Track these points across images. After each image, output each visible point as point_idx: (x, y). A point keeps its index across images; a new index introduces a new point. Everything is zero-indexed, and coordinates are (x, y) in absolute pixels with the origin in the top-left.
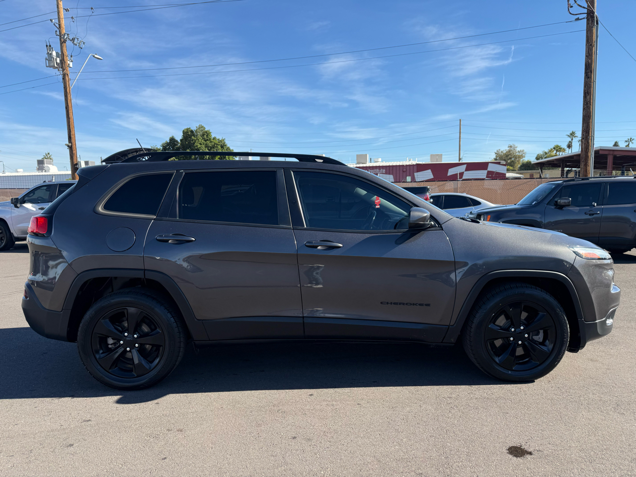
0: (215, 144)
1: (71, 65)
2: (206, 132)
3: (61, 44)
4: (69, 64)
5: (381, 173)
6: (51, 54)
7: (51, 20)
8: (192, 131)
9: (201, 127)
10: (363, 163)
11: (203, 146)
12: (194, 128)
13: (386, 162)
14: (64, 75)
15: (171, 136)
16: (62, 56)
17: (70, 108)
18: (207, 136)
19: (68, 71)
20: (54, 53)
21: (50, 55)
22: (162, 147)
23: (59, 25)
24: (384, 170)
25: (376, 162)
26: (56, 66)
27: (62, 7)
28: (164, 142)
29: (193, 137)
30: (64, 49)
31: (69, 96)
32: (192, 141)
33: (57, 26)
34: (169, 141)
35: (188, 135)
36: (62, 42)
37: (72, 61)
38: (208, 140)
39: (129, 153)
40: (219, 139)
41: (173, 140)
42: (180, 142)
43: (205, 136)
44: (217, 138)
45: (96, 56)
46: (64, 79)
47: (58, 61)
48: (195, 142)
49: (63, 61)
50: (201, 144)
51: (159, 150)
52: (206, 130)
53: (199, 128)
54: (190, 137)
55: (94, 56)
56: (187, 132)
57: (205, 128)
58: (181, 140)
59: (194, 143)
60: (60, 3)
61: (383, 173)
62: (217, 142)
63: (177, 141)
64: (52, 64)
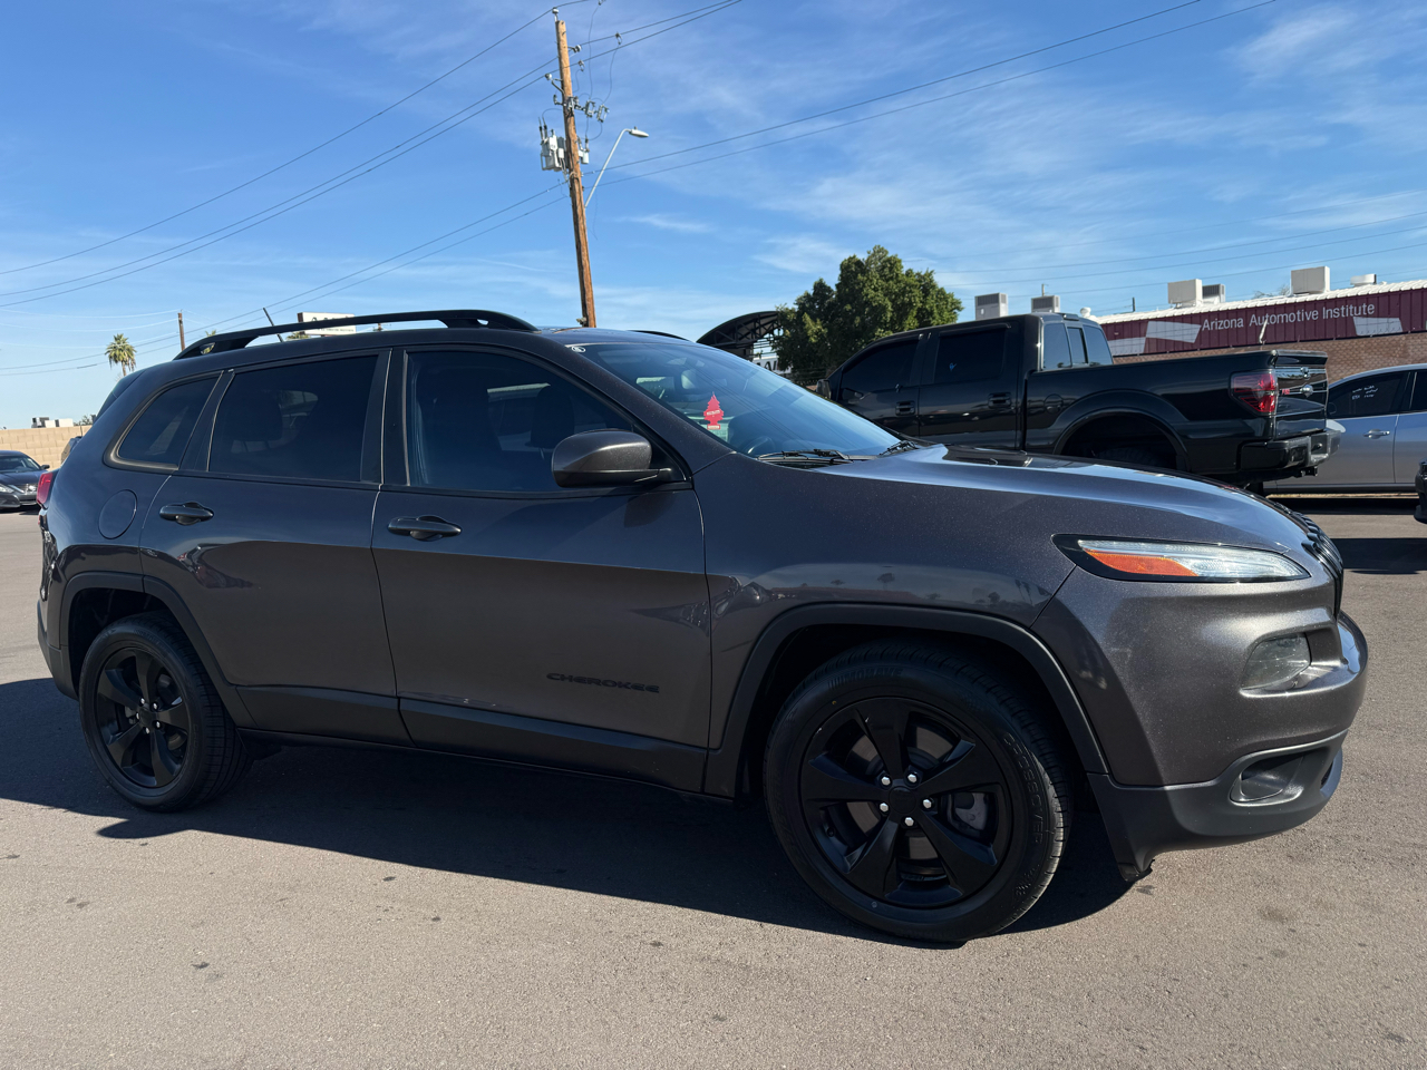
0: (907, 285)
1: (586, 160)
2: (889, 260)
3: (566, 119)
4: (582, 158)
5: (1362, 316)
6: (547, 143)
7: (547, 77)
8: (859, 263)
9: (879, 251)
10: (1311, 293)
11: (880, 293)
12: (862, 256)
13: (1389, 283)
14: (572, 180)
15: (817, 280)
16: (566, 143)
17: (583, 247)
18: (891, 269)
19: (579, 171)
20: (553, 142)
21: (546, 145)
22: (796, 307)
23: (562, 82)
24: (1372, 307)
25: (1357, 285)
26: (557, 165)
27: (566, 45)
28: (802, 294)
29: (860, 277)
30: (571, 128)
31: (580, 222)
32: (858, 284)
33: (559, 85)
34: (811, 292)
35: (852, 271)
36: (568, 115)
37: (587, 151)
38: (892, 278)
39: (740, 326)
40: (918, 274)
41: (820, 287)
42: (834, 289)
43: (887, 270)
44: (915, 271)
45: (634, 132)
46: (572, 189)
47: (562, 155)
48: (864, 286)
49: (569, 154)
50: (875, 290)
51: (792, 311)
52: (889, 256)
53: (874, 255)
54: (856, 277)
55: (630, 133)
56: (849, 266)
57: (887, 252)
58: (837, 286)
59: (862, 290)
60: (562, 38)
61: (1368, 316)
62: (911, 281)
63: (829, 290)
64: (551, 163)
